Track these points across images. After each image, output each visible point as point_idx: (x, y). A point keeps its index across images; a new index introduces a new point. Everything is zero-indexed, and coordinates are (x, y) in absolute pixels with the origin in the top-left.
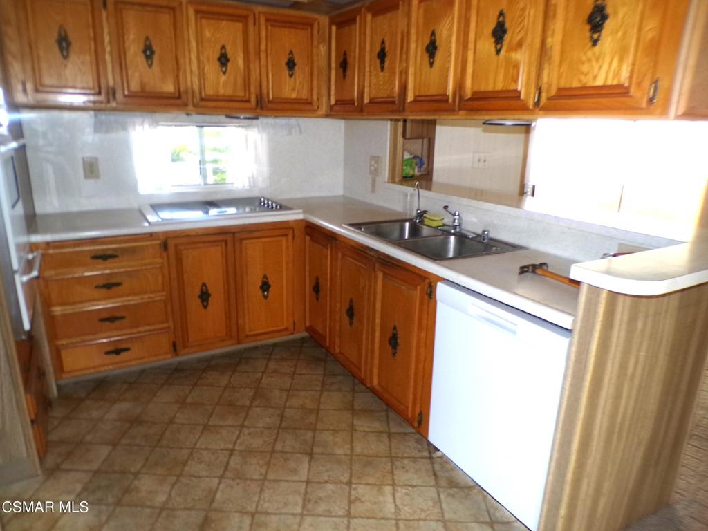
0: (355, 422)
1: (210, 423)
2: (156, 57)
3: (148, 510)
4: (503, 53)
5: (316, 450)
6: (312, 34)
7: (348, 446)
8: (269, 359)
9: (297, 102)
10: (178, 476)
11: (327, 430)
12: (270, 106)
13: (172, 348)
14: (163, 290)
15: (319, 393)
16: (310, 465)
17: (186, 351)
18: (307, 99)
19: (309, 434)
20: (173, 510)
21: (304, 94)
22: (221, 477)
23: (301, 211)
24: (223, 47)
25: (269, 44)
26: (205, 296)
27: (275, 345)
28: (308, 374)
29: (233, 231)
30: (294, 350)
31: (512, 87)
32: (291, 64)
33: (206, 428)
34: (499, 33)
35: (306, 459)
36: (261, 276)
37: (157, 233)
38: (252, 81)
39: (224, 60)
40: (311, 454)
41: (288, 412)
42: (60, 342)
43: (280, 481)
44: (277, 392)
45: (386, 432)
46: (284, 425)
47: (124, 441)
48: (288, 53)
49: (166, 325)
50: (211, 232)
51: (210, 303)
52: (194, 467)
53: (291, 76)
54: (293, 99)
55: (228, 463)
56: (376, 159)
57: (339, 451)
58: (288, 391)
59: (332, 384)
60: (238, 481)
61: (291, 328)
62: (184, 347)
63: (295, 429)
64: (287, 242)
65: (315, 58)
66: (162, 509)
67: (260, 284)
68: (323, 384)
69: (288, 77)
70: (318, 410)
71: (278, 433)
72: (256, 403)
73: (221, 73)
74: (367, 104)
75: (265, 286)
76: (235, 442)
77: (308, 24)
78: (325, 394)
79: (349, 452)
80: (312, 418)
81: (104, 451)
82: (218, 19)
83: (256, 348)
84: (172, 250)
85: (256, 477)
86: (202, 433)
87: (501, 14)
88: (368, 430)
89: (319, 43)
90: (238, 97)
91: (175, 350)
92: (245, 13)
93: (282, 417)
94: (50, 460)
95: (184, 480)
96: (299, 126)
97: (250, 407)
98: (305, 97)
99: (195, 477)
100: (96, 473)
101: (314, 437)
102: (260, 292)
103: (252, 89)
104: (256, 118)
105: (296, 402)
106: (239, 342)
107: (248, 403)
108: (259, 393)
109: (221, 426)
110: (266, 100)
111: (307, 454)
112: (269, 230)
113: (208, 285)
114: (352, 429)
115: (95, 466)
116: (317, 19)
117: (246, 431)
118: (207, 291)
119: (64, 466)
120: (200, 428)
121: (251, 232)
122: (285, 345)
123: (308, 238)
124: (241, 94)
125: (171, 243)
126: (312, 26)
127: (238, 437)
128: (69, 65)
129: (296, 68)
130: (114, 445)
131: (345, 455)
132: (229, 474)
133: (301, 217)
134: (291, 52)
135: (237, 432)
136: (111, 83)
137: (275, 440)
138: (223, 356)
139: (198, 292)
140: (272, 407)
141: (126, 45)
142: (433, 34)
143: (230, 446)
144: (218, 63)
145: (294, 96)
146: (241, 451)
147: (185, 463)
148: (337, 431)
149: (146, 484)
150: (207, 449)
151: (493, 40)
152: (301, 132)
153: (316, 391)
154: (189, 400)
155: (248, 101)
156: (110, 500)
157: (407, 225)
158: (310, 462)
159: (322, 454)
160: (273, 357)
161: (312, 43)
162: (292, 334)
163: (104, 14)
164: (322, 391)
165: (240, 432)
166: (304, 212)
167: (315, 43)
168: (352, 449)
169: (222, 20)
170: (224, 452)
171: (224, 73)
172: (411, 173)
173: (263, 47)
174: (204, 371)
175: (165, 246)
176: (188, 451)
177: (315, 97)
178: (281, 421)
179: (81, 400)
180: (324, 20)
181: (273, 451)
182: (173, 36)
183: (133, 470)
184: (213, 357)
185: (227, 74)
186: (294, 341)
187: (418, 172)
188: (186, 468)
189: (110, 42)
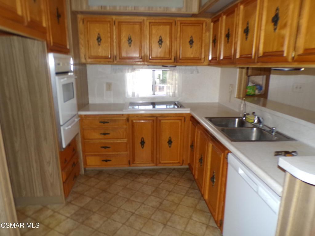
0: (193, 215)
1: (131, 199)
2: (132, 42)
3: (91, 229)
4: (277, 31)
5: (169, 224)
6: (202, 28)
7: (184, 226)
8: (168, 175)
9: (193, 59)
10: (108, 218)
11: (178, 215)
12: (180, 61)
13: (128, 163)
14: (126, 138)
15: (183, 196)
16: (162, 230)
17: (134, 165)
18: (199, 58)
19: (170, 215)
20: (99, 232)
21: (197, 56)
22: (124, 224)
23: (189, 109)
24: (161, 37)
25: (181, 34)
26: (143, 143)
27: (174, 169)
28: (182, 186)
29: (157, 116)
30: (182, 173)
31: (281, 50)
32: (191, 42)
33: (128, 200)
34: (275, 20)
35: (162, 226)
36: (168, 137)
37: (125, 114)
38: (173, 50)
39: (161, 41)
40: (165, 225)
41: (165, 202)
42: (87, 154)
43: (146, 233)
44: (165, 191)
45: (206, 224)
46: (160, 207)
47: (97, 198)
48: (190, 37)
49: (126, 153)
50: (147, 116)
51: (145, 146)
52: (116, 217)
53: (191, 47)
54: (192, 58)
55: (129, 218)
56: (232, 86)
57: (179, 227)
58: (170, 192)
59: (192, 193)
60: (129, 228)
61: (181, 163)
62: (133, 163)
63: (165, 211)
64: (181, 122)
65: (204, 39)
66: (96, 230)
67: (168, 140)
68: (187, 192)
69: (189, 47)
70: (179, 204)
71: (156, 210)
72: (154, 194)
73: (159, 48)
74: (222, 59)
75: (170, 142)
76: (136, 210)
77: (200, 23)
78: (186, 197)
79: (183, 229)
80: (174, 208)
81: (88, 200)
82: (159, 25)
83: (165, 169)
84: (130, 122)
85: (137, 228)
86: (126, 202)
87: (277, 9)
88: (197, 220)
89: (206, 32)
90: (167, 57)
91: (129, 163)
92: (171, 21)
93: (161, 204)
94: (70, 198)
95: (109, 220)
96: (197, 69)
97: (149, 196)
98: (198, 57)
99: (113, 220)
100: (82, 208)
101: (170, 217)
102: (167, 144)
103: (173, 54)
104: (175, 66)
105: (171, 198)
106: (156, 165)
107: (150, 194)
108: (157, 190)
109: (134, 201)
110: (179, 59)
111: (164, 224)
112: (174, 117)
113: (144, 138)
114: (190, 218)
115: (82, 205)
116: (204, 21)
117: (143, 206)
118: (144, 140)
119: (73, 202)
120: (126, 200)
121: (165, 117)
122: (178, 170)
123: (191, 122)
124: (167, 56)
125: (130, 119)
126: (202, 24)
127: (139, 208)
128: (100, 48)
129: (194, 44)
130: (93, 198)
131: (181, 230)
132: (127, 224)
133: (188, 112)
134: (192, 37)
135: (139, 205)
136: (115, 53)
137: (153, 213)
138: (150, 170)
139: (140, 141)
140: (159, 198)
141: (122, 38)
142: (248, 24)
143: (133, 211)
144: (158, 44)
145: (192, 56)
146: (137, 215)
147: (113, 213)
148: (182, 217)
149: (95, 218)
150: (124, 210)
151: (273, 24)
152: (198, 72)
153: (182, 195)
154: (128, 186)
155: (171, 59)
156: (81, 220)
157: (237, 120)
158: (163, 228)
159: (171, 226)
160: (171, 175)
161: (202, 32)
162: (182, 165)
163: (114, 27)
164: (185, 196)
165: (140, 206)
166: (191, 110)
167: (204, 31)
168: (185, 228)
169: (160, 25)
170: (130, 213)
171: (161, 47)
172: (253, 93)
173: (178, 35)
174: (139, 175)
175: (128, 120)
176: (116, 209)
177: (203, 56)
178: (160, 205)
179: (91, 177)
180: (209, 20)
181: (150, 219)
182: (140, 33)
183: (94, 210)
184: (145, 170)
185: (162, 48)
186: (184, 169)
187: (259, 92)
188: (113, 216)
189: (116, 38)
